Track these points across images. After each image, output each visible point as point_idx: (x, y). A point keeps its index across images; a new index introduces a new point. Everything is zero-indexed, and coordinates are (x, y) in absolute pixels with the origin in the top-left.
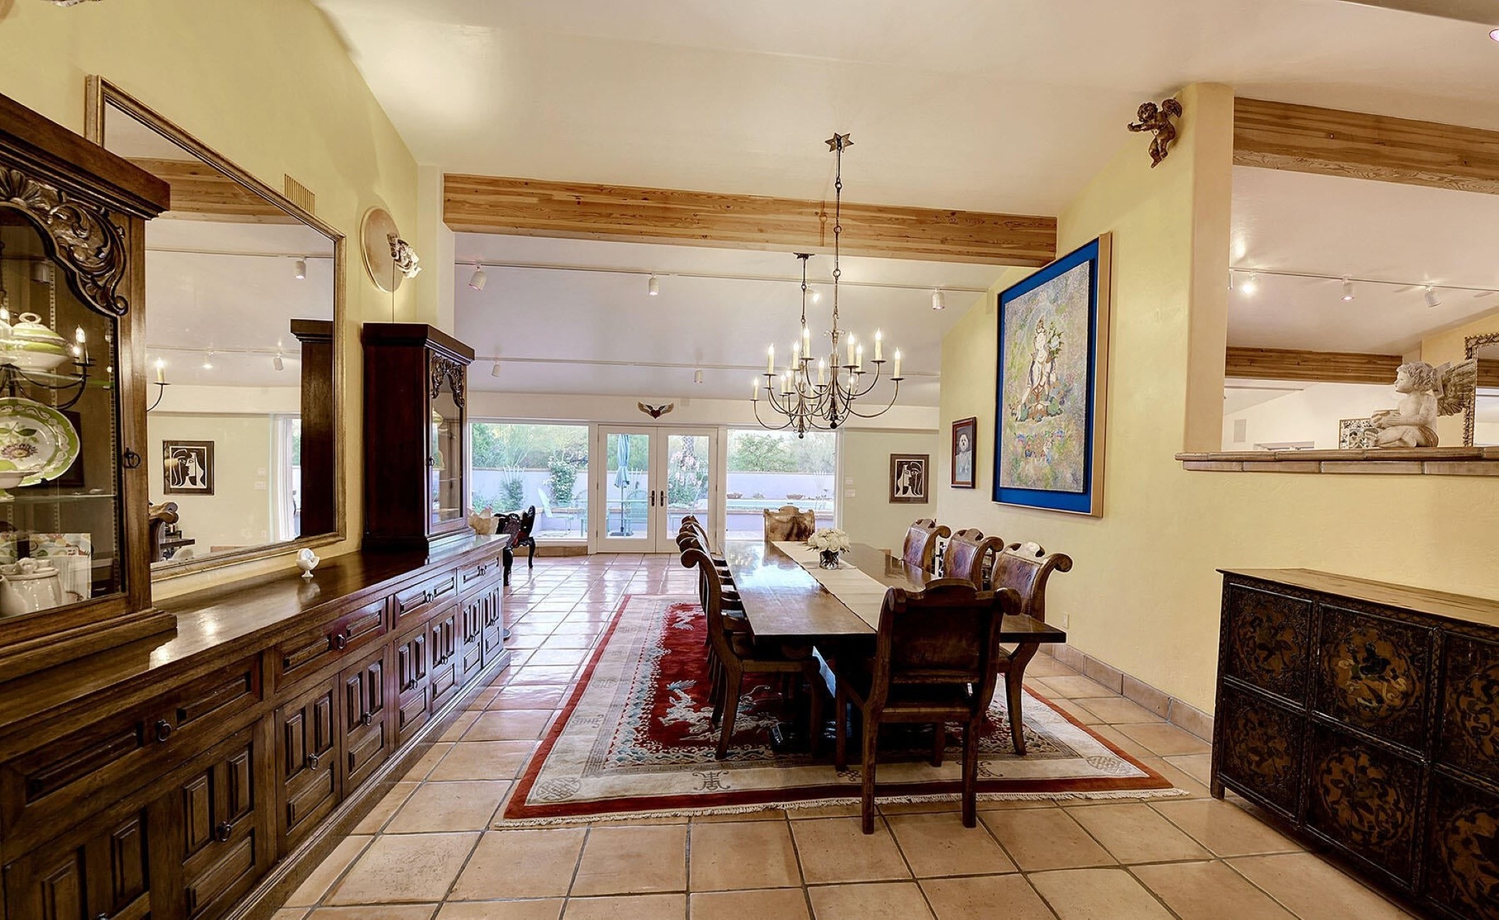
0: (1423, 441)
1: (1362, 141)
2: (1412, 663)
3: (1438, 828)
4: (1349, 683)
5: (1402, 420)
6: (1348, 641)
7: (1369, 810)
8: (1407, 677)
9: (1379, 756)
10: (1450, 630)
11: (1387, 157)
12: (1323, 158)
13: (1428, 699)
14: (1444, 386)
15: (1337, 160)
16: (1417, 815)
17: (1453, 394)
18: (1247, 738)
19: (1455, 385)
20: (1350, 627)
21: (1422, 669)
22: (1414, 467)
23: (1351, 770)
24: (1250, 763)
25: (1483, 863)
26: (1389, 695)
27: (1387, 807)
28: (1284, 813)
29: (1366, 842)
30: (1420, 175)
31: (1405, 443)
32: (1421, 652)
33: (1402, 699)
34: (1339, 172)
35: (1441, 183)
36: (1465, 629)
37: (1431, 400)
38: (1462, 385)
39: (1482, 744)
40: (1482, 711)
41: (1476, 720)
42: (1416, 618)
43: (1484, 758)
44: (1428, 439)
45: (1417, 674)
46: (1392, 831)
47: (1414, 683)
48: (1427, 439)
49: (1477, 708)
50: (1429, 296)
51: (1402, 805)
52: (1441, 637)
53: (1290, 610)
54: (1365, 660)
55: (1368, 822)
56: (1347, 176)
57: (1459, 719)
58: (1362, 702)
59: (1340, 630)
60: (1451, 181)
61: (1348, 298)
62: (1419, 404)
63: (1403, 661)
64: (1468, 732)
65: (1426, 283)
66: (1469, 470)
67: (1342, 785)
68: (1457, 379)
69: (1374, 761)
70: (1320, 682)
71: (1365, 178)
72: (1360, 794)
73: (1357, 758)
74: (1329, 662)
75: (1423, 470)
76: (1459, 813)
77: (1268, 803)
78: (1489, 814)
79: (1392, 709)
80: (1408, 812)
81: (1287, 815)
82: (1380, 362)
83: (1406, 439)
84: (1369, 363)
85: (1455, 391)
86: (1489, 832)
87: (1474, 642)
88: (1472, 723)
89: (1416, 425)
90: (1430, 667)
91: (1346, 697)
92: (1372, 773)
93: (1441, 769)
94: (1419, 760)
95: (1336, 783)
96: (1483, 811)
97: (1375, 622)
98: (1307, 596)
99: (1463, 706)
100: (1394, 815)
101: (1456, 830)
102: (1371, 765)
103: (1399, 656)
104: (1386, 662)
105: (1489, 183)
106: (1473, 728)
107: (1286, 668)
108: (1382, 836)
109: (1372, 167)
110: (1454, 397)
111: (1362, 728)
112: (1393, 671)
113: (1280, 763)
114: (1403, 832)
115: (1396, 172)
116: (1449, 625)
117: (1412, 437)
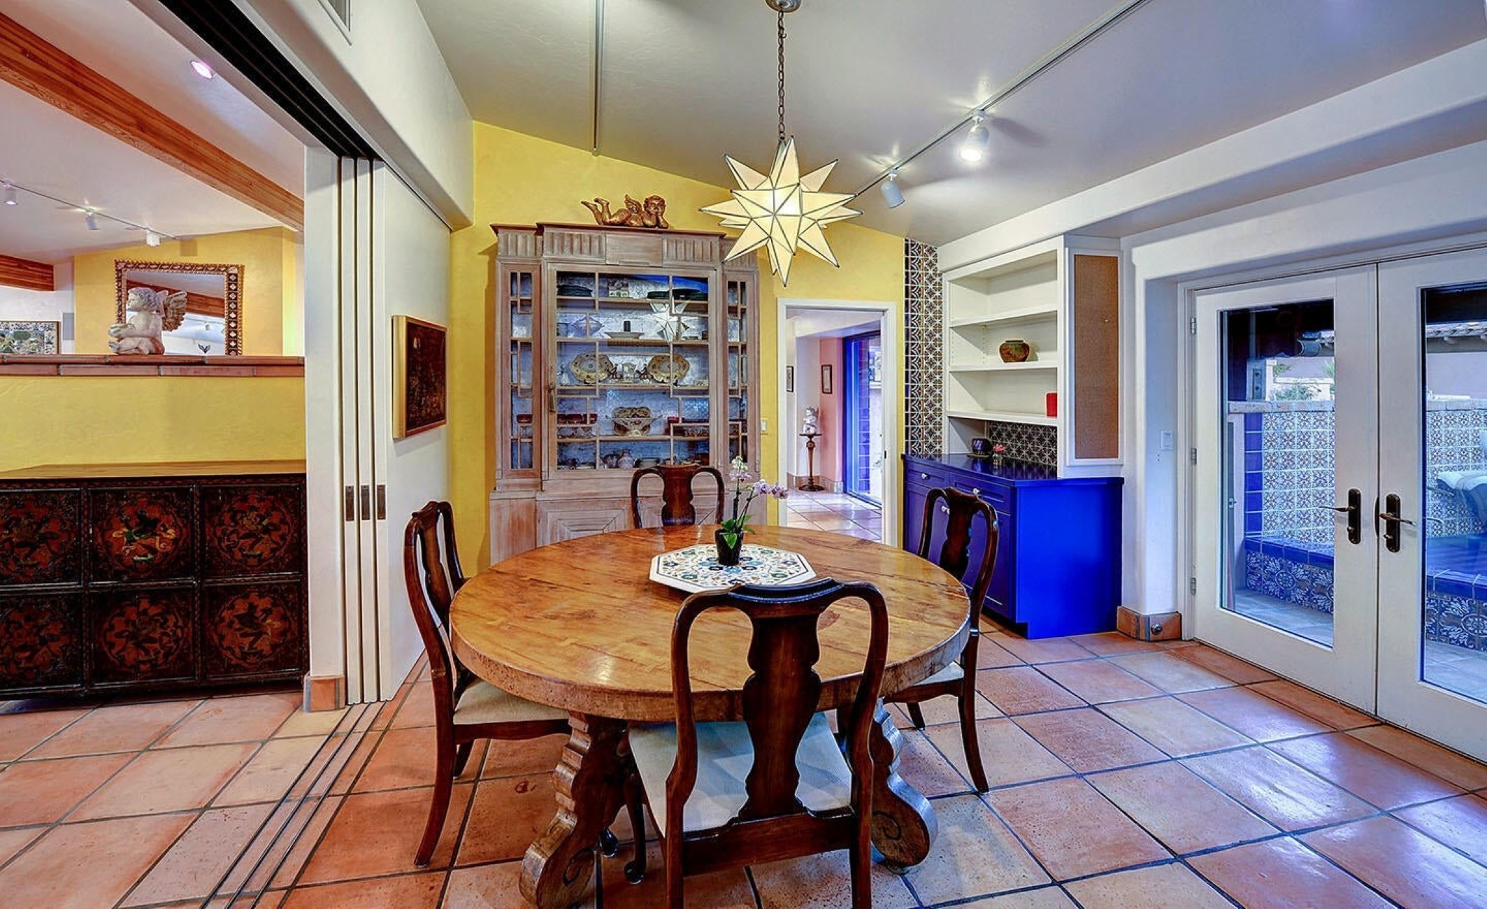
0: (154, 351)
1: (58, 74)
2: (179, 516)
3: (209, 625)
4: (123, 548)
5: (137, 332)
6: (120, 514)
7: (153, 641)
8: (175, 527)
9: (155, 596)
10: (206, 484)
11: (79, 97)
12: (17, 71)
13: (193, 537)
14: (166, 309)
15: (32, 79)
16: (194, 623)
17: (171, 315)
18: (11, 640)
19: (173, 309)
20: (121, 502)
21: (187, 517)
22: (152, 370)
23: (134, 617)
24: (18, 663)
25: (242, 632)
26: (162, 545)
27: (168, 631)
28: (69, 688)
29: (154, 666)
30: (106, 124)
31: (140, 351)
32: (184, 506)
33: (173, 544)
34: (32, 90)
35: (120, 136)
36: (215, 481)
37: (158, 320)
38: (178, 309)
39: (234, 554)
40: (232, 532)
41: (228, 540)
42: (179, 482)
43: (236, 563)
44: (159, 350)
45: (182, 522)
46: (175, 647)
47: (181, 531)
48: (157, 349)
49: (228, 532)
50: (90, 220)
51: (180, 623)
52: (200, 491)
53: (54, 502)
54: (137, 525)
55: (154, 651)
56: (38, 97)
57: (216, 543)
58: (139, 558)
59: (111, 506)
60: (130, 138)
61: (11, 203)
62: (148, 321)
63: (171, 516)
64: (223, 550)
65: (88, 208)
66: (195, 372)
67: (126, 633)
68: (174, 305)
69: (153, 602)
70: (95, 556)
71: (56, 106)
72: (144, 632)
73: (138, 605)
74: (103, 536)
75: (159, 372)
76: (223, 607)
77: (47, 689)
78: (243, 598)
79: (166, 554)
80: (186, 625)
81: (72, 688)
82: (30, 268)
83: (141, 348)
84: (19, 267)
85: (173, 313)
86: (244, 609)
87: (221, 488)
88: (226, 543)
89: (148, 337)
90: (192, 514)
91: (123, 560)
92: (153, 611)
93: (208, 583)
94: (191, 584)
95: (119, 635)
96: (238, 598)
97: (144, 493)
98: (75, 485)
99: (219, 534)
100: (175, 633)
101: (222, 619)
102: (151, 606)
103: (167, 513)
104: (156, 521)
105: (157, 151)
106: (227, 546)
107: (55, 556)
108: (166, 655)
109: (66, 101)
110: (173, 317)
111: (142, 579)
112: (163, 526)
113: (55, 646)
114: (184, 642)
115: (87, 114)
116: (204, 481)
117: (146, 346)
